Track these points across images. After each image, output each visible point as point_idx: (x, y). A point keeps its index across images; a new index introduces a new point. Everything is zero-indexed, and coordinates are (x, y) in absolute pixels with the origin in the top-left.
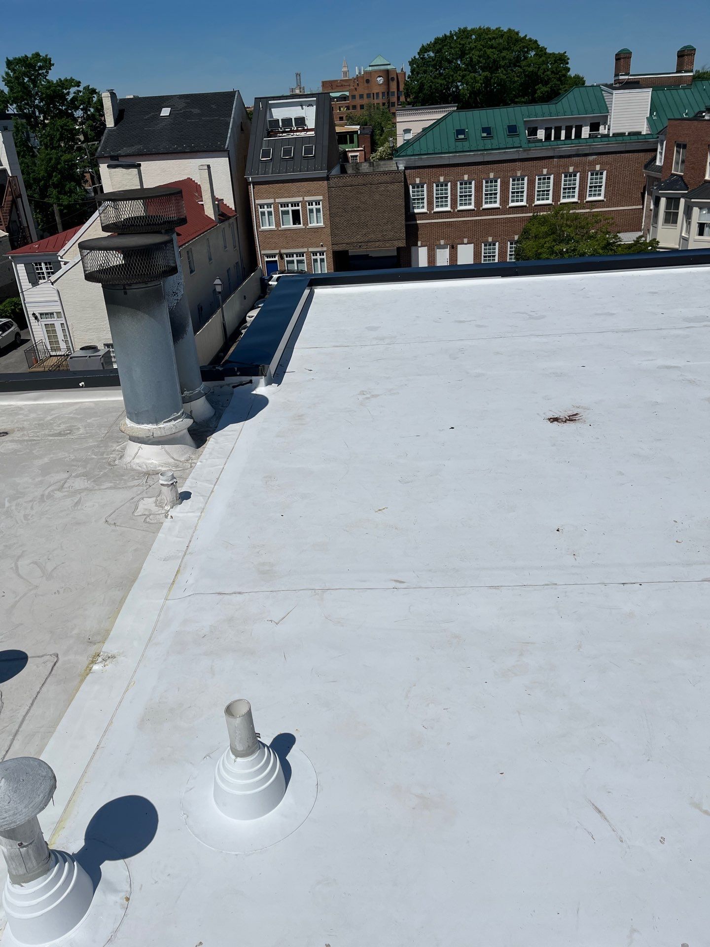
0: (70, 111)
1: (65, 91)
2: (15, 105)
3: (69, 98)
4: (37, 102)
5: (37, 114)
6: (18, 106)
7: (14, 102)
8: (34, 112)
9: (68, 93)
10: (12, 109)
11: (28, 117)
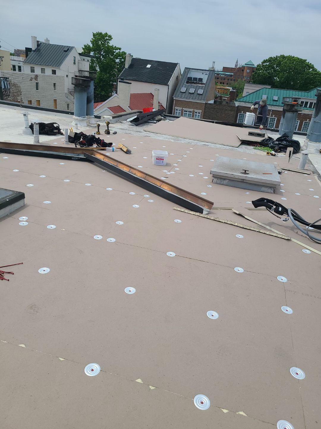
0: (114, 59)
1: (115, 51)
3: (115, 54)
4: (102, 52)
5: (101, 57)
6: (94, 53)
11: (97, 58)
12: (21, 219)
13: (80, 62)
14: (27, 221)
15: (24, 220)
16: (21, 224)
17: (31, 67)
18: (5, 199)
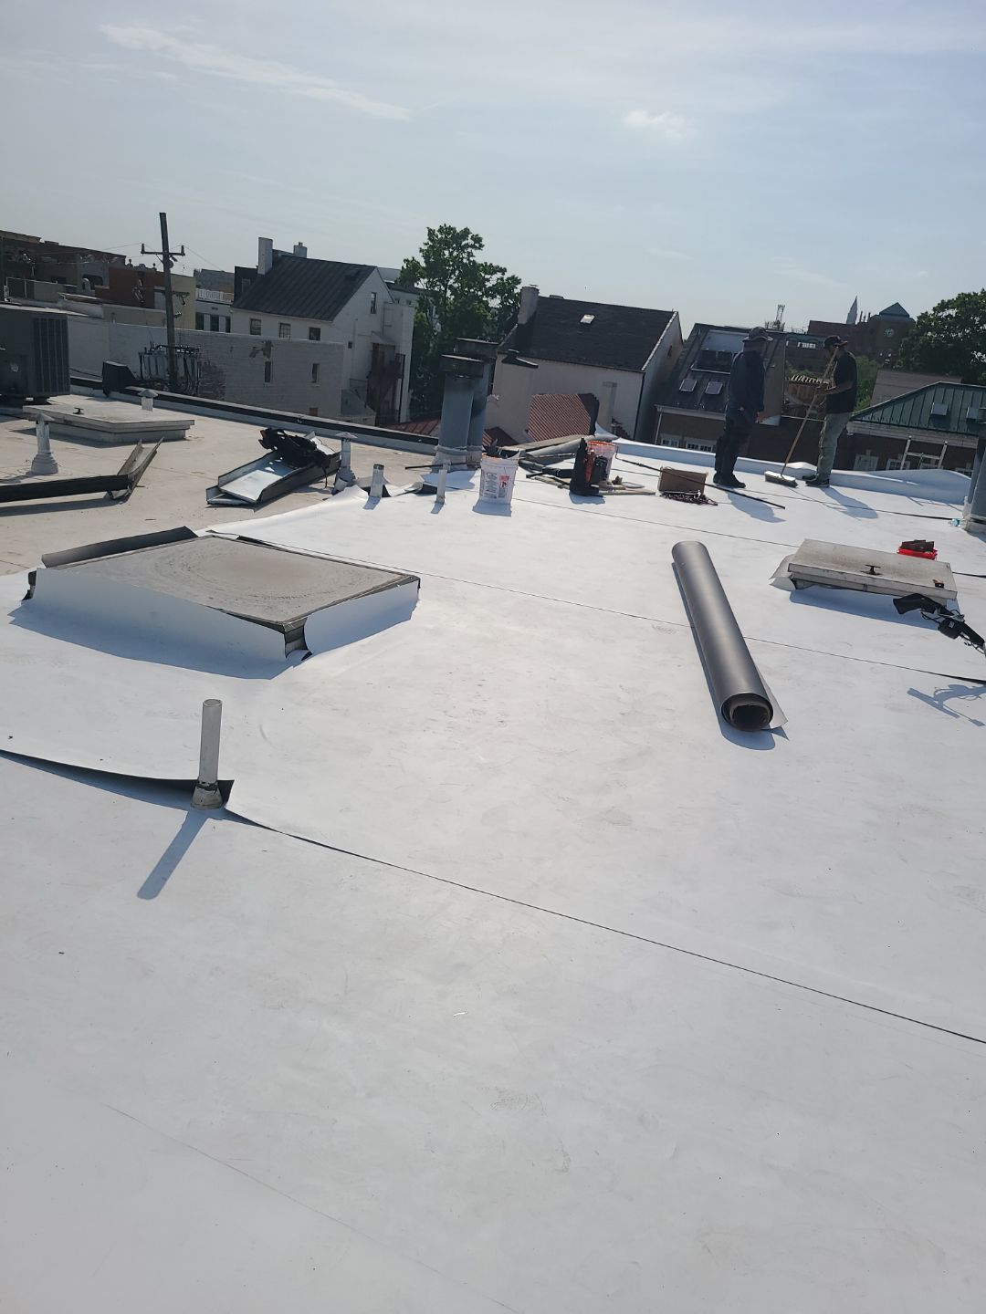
0: (485, 299)
1: (487, 276)
2: (426, 280)
3: (488, 285)
4: (451, 282)
5: (449, 292)
6: (429, 281)
7: (428, 276)
8: (445, 291)
9: (488, 280)
10: (422, 284)
11: (437, 295)
13: (387, 306)
17: (252, 320)
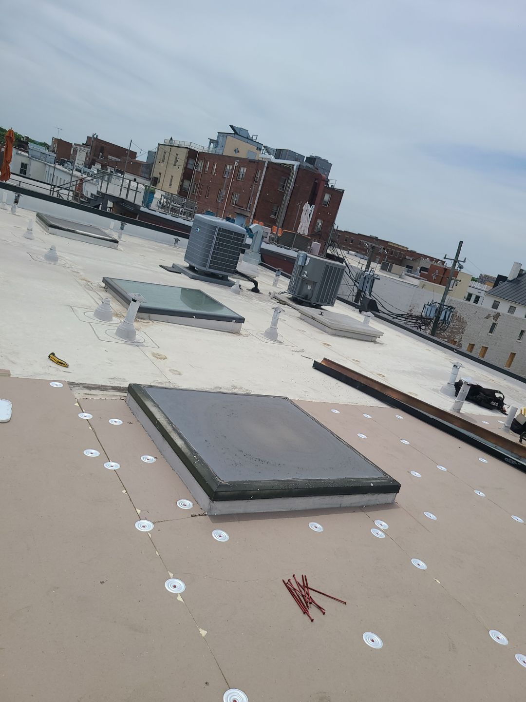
12: (378, 523)
14: (384, 532)
15: (382, 528)
16: (374, 531)
17: (495, 301)
18: (369, 481)
